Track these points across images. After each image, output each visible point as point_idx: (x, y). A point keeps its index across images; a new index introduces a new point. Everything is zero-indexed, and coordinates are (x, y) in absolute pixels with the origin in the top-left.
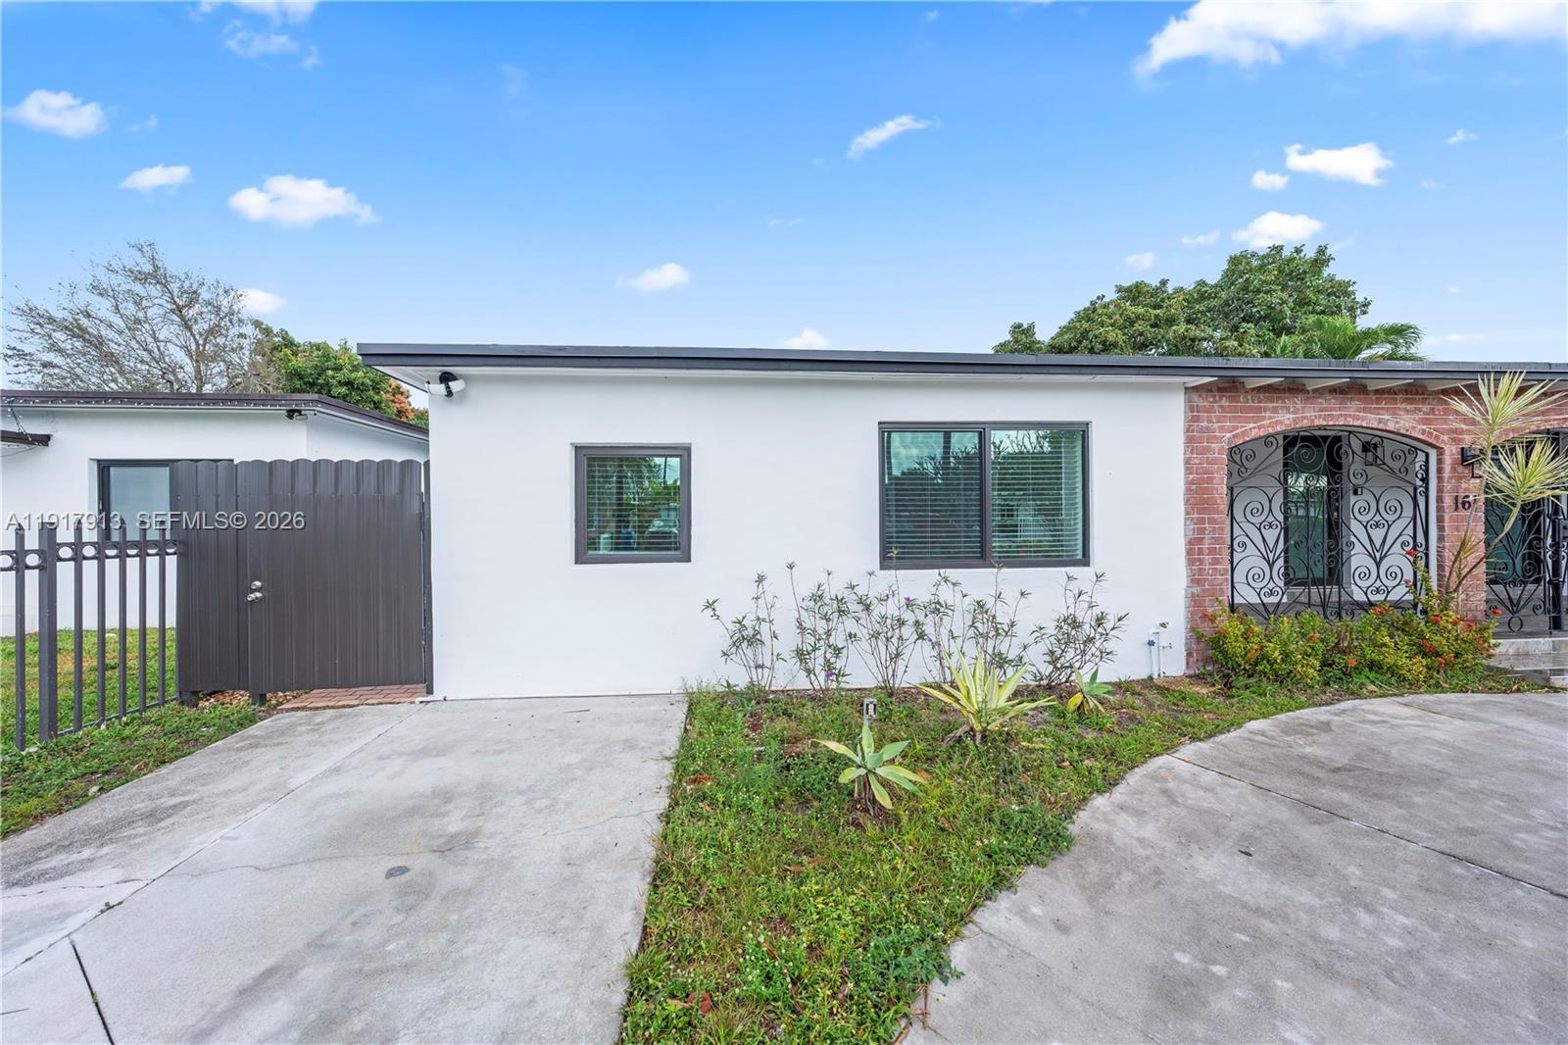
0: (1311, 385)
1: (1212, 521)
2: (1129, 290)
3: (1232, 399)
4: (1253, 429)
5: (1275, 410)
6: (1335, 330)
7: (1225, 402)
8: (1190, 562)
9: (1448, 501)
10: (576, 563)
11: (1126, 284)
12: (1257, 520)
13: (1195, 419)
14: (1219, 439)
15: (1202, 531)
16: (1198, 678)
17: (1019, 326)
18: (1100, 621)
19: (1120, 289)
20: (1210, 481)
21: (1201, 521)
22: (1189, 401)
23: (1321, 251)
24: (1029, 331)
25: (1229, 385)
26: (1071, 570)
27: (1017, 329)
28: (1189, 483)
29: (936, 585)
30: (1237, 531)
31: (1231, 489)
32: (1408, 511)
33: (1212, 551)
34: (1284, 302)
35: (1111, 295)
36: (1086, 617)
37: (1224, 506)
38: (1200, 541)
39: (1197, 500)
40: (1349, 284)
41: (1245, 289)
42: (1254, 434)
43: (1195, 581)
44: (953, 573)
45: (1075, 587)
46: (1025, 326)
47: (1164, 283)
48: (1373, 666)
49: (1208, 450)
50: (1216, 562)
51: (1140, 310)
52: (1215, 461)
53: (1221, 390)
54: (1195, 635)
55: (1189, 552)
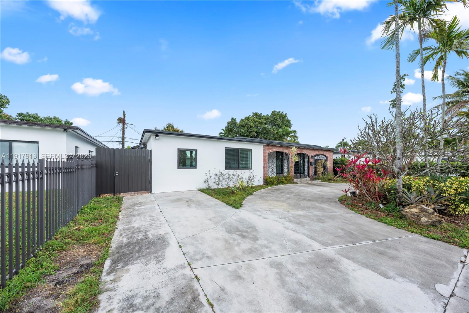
0: (277, 146)
1: (266, 163)
2: (255, 114)
3: (268, 147)
4: (271, 151)
5: (273, 149)
6: (287, 130)
7: (267, 147)
8: (263, 169)
9: (290, 161)
10: (178, 169)
11: (255, 113)
12: (271, 163)
13: (264, 149)
14: (267, 152)
15: (265, 165)
16: (264, 185)
17: (233, 118)
18: (253, 176)
19: (253, 113)
20: (266, 158)
21: (265, 163)
22: (263, 147)
23: (286, 114)
24: (235, 120)
25: (268, 145)
26: (250, 170)
27: (232, 119)
28: (263, 158)
29: (234, 172)
30: (269, 165)
31: (268, 159)
32: (287, 163)
33: (266, 168)
34: (280, 123)
35: (251, 115)
36: (252, 176)
37: (267, 162)
38: (265, 166)
39: (264, 161)
40: (290, 120)
41: (274, 118)
42: (271, 152)
43: (264, 172)
44: (236, 170)
45: (250, 172)
46: (234, 118)
47: (261, 114)
48: (282, 182)
49: (265, 154)
50: (266, 169)
51: (257, 120)
52: (267, 155)
53: (267, 145)
54: (264, 179)
55: (263, 168)
